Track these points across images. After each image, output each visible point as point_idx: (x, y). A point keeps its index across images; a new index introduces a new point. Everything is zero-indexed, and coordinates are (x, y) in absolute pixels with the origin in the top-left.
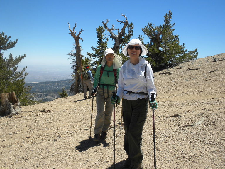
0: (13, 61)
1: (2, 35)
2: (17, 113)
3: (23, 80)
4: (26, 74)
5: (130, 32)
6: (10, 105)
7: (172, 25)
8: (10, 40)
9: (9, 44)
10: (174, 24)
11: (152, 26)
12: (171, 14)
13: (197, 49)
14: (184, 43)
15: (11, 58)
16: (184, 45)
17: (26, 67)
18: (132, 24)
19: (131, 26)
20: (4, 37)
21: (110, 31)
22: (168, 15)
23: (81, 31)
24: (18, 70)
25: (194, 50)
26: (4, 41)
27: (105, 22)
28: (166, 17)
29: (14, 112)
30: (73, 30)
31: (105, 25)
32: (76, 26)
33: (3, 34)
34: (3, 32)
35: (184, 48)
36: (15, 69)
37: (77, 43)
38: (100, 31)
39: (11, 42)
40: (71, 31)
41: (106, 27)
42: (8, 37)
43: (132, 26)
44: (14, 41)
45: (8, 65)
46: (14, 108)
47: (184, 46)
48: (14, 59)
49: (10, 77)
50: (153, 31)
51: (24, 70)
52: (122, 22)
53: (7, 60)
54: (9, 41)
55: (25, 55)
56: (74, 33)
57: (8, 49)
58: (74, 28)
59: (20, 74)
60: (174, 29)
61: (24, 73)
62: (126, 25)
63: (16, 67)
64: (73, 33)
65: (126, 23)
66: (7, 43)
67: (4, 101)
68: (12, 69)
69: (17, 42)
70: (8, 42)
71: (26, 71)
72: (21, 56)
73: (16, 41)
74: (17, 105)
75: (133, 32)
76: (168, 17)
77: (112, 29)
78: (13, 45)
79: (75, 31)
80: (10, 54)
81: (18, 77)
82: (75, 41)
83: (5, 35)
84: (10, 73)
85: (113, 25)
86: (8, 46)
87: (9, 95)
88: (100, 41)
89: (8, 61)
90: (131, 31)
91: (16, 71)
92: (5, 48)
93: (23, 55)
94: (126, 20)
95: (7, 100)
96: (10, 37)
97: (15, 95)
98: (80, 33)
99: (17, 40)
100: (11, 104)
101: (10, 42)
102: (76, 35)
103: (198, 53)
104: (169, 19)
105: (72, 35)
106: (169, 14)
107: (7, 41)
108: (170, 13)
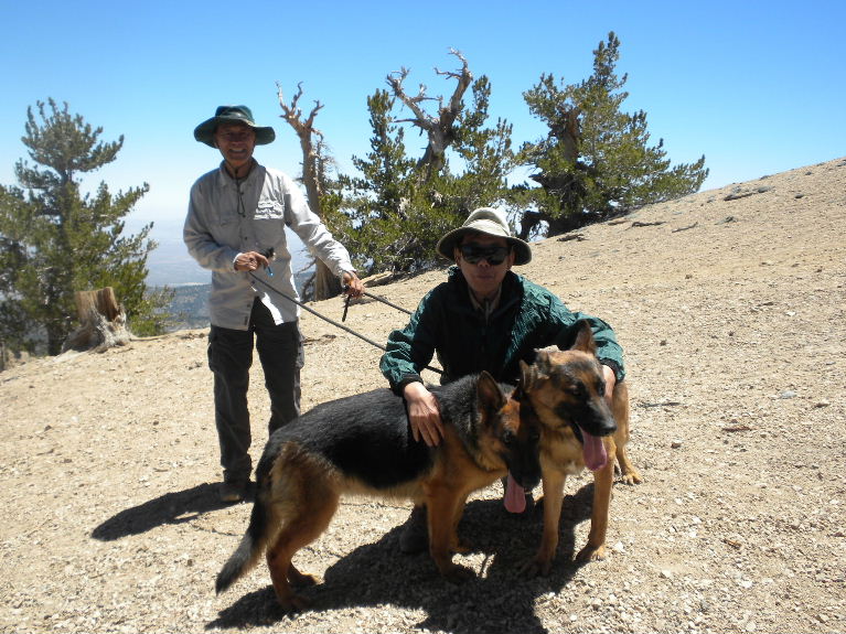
0: (112, 204)
1: (77, 125)
2: (120, 344)
3: (141, 263)
4: (150, 246)
5: (480, 106)
6: (100, 320)
7: (619, 79)
8: (99, 138)
9: (97, 152)
10: (625, 78)
11: (556, 83)
12: (617, 44)
13: (703, 158)
14: (662, 140)
15: (105, 196)
16: (661, 144)
17: (152, 223)
18: (485, 79)
19: (484, 86)
20: (82, 130)
21: (412, 103)
22: (606, 47)
23: (318, 108)
24: (125, 234)
25: (696, 162)
26: (81, 143)
27: (397, 77)
28: (599, 53)
29: (110, 338)
30: (293, 106)
31: (395, 85)
32: (300, 93)
33: (79, 120)
34: (78, 115)
35: (661, 154)
36: (118, 230)
37: (307, 147)
38: (378, 105)
39: (103, 146)
40: (285, 108)
41: (398, 93)
42: (93, 129)
43: (487, 86)
44: (114, 144)
45: (97, 218)
46: (111, 329)
47: (661, 149)
48: (113, 197)
49: (104, 256)
50: (557, 100)
51: (145, 232)
52: (452, 75)
53: (92, 201)
54: (98, 143)
55: (146, 185)
56: (296, 113)
57: (94, 167)
58: (296, 98)
59: (134, 247)
60: (626, 95)
61: (145, 241)
62: (466, 85)
63: (121, 223)
64: (292, 113)
65: (464, 79)
66: (92, 149)
67: (84, 312)
68: (108, 229)
69: (121, 145)
70: (94, 147)
71: (152, 235)
72: (134, 190)
73: (118, 143)
74: (119, 321)
75: (486, 106)
76: (605, 54)
77: (420, 99)
78: (109, 154)
79: (298, 108)
80: (102, 184)
81: (127, 255)
82: (298, 139)
83: (84, 124)
84: (101, 243)
85: (421, 86)
86: (94, 158)
87: (99, 295)
88: (379, 138)
89: (97, 206)
90: (482, 104)
91: (120, 237)
92: (87, 165)
93: (141, 187)
94: (465, 66)
95: (93, 307)
96: (100, 131)
97: (113, 297)
98: (313, 115)
99: (122, 139)
100: (103, 318)
101: (99, 147)
102: (302, 120)
103: (708, 170)
104: (610, 61)
105: (289, 121)
106: (609, 45)
107: (92, 141)
108: (614, 42)
